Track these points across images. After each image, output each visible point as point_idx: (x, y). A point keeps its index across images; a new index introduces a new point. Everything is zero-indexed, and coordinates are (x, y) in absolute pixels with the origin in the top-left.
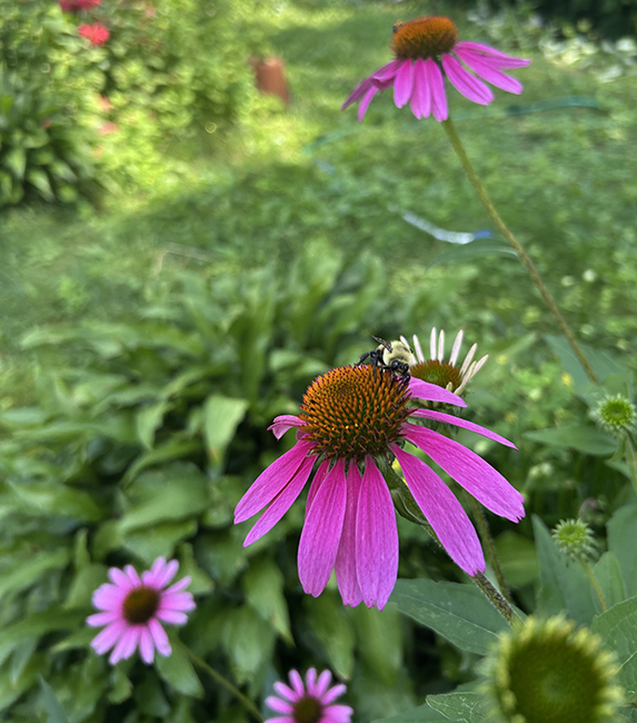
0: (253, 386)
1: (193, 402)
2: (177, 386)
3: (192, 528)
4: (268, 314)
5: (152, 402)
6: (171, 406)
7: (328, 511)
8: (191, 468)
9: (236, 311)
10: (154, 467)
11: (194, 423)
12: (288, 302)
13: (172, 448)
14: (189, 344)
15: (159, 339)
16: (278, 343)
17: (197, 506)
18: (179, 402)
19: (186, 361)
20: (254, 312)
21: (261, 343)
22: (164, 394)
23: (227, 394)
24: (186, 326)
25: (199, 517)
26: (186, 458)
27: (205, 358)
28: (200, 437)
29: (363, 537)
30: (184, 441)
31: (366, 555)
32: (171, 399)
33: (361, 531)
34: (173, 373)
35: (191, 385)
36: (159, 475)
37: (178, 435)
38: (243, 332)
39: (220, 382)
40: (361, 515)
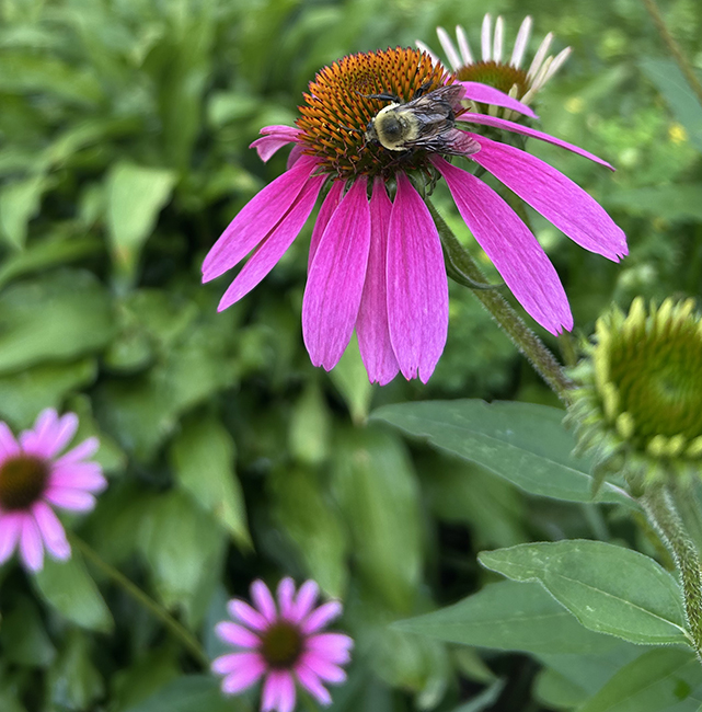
0: (182, 151)
1: (87, 175)
2: (61, 150)
3: (88, 372)
4: (204, 39)
5: (21, 176)
6: (53, 183)
7: (345, 248)
8: (86, 278)
9: (152, 34)
10: (26, 277)
11: (89, 208)
12: (234, 20)
13: (54, 247)
14: (78, 86)
15: (31, 78)
16: (220, 83)
17: (97, 337)
18: (66, 175)
19: (74, 112)
20: (181, 35)
21: (194, 83)
22: (41, 163)
23: (141, 161)
24: (73, 58)
25: (100, 355)
26: (77, 263)
27: (103, 109)
28: (100, 231)
29: (396, 284)
30: (74, 237)
31: (401, 308)
32: (53, 171)
33: (393, 273)
34: (53, 131)
35: (84, 149)
36: (35, 290)
37: (63, 229)
38: (164, 66)
39: (130, 144)
40: (393, 252)
